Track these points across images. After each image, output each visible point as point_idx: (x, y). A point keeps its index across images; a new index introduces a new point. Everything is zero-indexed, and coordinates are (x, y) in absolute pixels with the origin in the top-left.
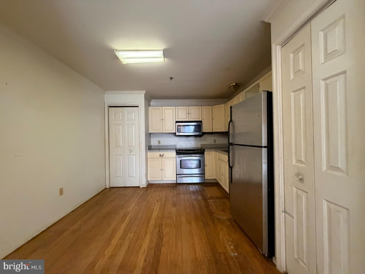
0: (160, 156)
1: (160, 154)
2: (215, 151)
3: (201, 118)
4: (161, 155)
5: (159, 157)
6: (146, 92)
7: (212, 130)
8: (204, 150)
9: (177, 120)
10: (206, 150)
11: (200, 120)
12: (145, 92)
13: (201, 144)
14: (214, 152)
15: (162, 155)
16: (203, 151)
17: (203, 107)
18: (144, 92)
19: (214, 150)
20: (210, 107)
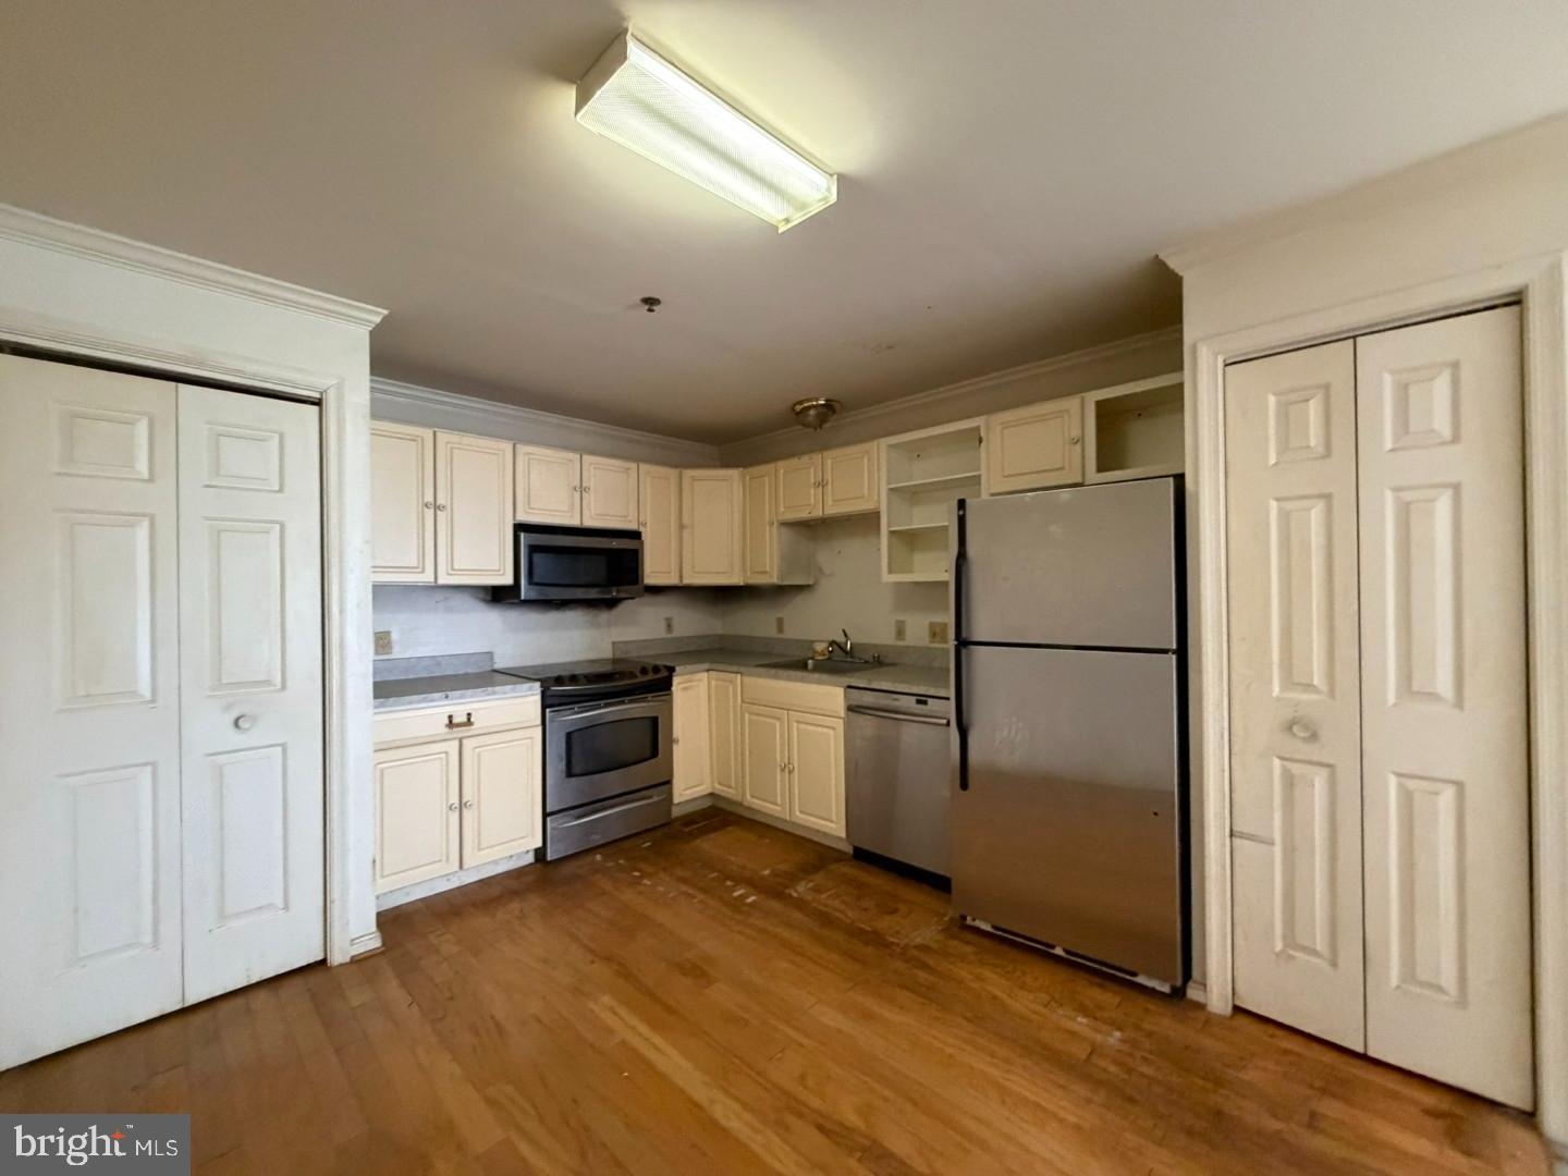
0: (451, 724)
1: (450, 717)
2: (708, 670)
3: (633, 515)
4: (455, 721)
5: (447, 730)
6: (385, 319)
7: (681, 577)
8: (671, 670)
9: (523, 518)
10: (677, 668)
11: (632, 526)
12: (378, 320)
13: (614, 643)
14: (706, 674)
15: (465, 719)
16: (664, 673)
17: (644, 467)
18: (376, 315)
19: (706, 666)
20: (672, 473)
